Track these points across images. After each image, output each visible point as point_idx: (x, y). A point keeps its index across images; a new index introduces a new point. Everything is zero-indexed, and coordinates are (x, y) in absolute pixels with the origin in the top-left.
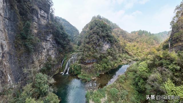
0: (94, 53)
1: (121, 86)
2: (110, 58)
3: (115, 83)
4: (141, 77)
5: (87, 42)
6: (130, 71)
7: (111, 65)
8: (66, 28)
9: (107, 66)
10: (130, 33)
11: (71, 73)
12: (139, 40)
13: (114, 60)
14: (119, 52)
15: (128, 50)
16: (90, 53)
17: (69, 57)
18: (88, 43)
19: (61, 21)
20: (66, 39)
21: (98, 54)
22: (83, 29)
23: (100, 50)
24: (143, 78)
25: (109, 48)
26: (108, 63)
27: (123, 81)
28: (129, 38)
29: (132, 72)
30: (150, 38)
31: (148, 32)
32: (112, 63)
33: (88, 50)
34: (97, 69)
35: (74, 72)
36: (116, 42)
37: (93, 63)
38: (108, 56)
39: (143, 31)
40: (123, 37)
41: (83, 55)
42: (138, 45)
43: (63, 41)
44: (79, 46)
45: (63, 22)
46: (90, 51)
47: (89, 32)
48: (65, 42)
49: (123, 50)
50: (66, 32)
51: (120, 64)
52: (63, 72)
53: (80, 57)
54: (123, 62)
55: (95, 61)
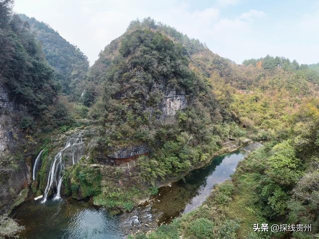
0: (138, 126)
1: (220, 212)
2: (185, 138)
3: (206, 206)
4: (276, 183)
5: (114, 92)
6: (247, 171)
7: (191, 159)
8: (45, 50)
9: (180, 162)
10: (239, 66)
11: (71, 194)
12: (266, 83)
13: (198, 143)
14: (212, 119)
15: (237, 113)
16: (125, 126)
17: (55, 143)
18: (117, 96)
19: (32, 29)
20: (46, 85)
21: (150, 129)
22: (101, 55)
23: (157, 115)
24: (282, 186)
25: (184, 110)
26: (181, 155)
27: (227, 198)
28: (240, 79)
29: (252, 171)
30: (298, 77)
31: (291, 61)
32: (194, 152)
33: (117, 117)
34: (151, 173)
35: (78, 191)
36: (201, 89)
37: (135, 157)
38: (182, 133)
39: (277, 57)
40: (222, 76)
41: (103, 134)
42: (265, 97)
43: (35, 92)
44: (89, 105)
45: (39, 32)
46: (125, 120)
47: (121, 63)
48: (41, 96)
49: (223, 114)
50: (47, 64)
51: (216, 154)
52: (42, 193)
53: (93, 143)
54: (224, 148)
55: (141, 151)
